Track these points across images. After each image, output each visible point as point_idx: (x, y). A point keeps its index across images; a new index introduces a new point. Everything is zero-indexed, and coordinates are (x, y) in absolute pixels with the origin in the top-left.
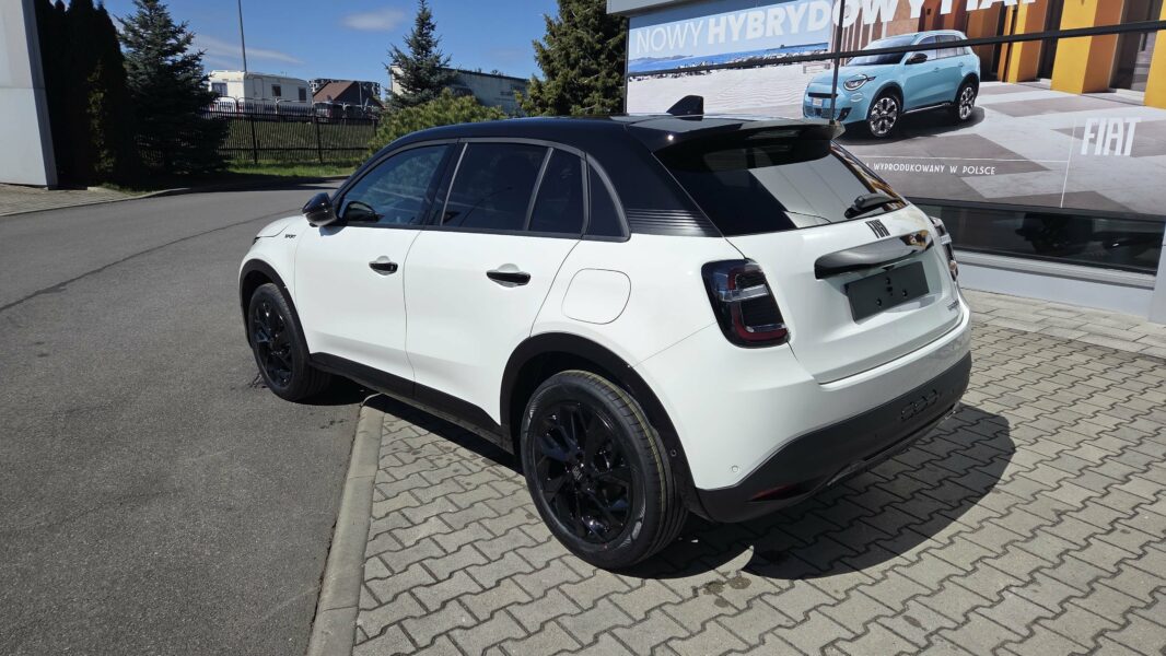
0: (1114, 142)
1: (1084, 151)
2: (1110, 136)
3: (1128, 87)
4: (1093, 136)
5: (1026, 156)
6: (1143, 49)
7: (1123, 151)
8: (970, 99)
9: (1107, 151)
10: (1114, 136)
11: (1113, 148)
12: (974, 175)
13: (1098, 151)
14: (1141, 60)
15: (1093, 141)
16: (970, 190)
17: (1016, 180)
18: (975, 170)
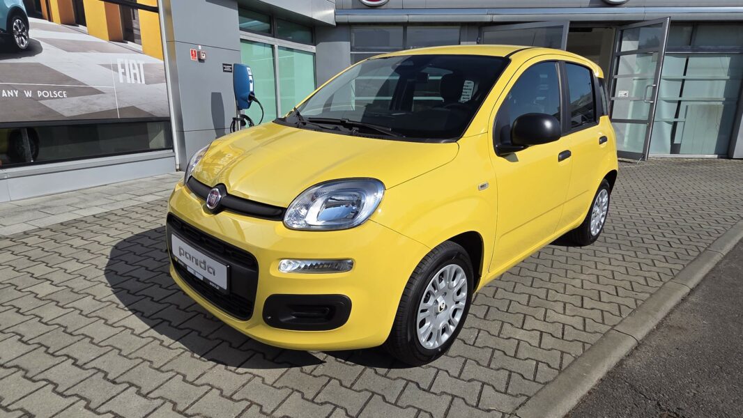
0: (135, 75)
1: (121, 81)
2: (132, 71)
3: (133, 42)
4: (123, 70)
5: (86, 83)
6: (134, 19)
7: (141, 81)
8: (23, 30)
9: (133, 81)
10: (134, 71)
11: (136, 79)
12: (49, 98)
13: (129, 81)
14: (135, 26)
15: (124, 74)
16: (50, 111)
17: (85, 101)
18: (49, 94)
